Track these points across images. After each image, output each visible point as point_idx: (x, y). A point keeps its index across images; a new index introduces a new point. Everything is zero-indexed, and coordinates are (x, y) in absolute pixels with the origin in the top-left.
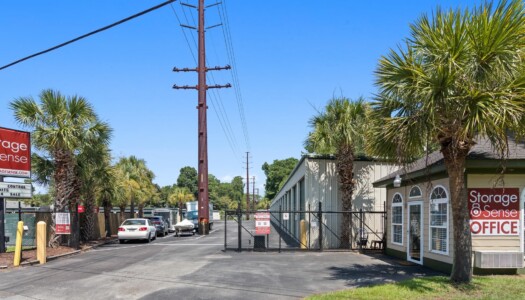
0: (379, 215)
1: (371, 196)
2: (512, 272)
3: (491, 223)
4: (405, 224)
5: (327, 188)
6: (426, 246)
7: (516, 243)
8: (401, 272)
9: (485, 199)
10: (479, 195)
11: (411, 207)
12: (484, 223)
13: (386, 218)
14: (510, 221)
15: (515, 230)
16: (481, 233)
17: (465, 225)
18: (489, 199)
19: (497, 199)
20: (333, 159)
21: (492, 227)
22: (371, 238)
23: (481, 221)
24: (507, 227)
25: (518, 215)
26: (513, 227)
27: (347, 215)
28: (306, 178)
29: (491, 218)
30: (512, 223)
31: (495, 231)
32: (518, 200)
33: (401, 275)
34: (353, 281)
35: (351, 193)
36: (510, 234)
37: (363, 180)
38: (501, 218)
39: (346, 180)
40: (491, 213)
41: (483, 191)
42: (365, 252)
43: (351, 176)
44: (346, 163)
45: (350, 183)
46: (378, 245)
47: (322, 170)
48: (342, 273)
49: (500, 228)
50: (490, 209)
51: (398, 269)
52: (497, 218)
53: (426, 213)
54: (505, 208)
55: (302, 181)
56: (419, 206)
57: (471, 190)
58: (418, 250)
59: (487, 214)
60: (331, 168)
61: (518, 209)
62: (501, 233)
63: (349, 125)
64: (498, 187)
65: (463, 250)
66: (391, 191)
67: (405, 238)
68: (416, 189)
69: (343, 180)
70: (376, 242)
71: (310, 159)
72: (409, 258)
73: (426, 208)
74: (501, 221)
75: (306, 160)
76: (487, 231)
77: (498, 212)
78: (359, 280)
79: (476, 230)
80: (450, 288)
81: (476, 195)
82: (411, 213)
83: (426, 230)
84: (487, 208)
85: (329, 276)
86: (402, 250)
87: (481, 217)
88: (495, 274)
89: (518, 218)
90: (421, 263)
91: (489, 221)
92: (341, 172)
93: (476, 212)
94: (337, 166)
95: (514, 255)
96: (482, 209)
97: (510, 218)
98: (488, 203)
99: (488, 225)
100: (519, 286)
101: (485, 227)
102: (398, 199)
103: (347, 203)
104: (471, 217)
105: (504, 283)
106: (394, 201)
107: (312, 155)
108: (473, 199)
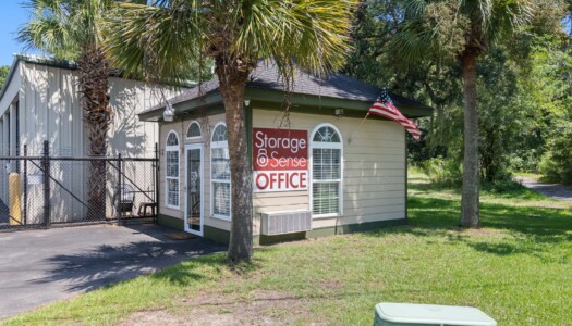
0: (149, 164)
1: (139, 132)
2: (300, 236)
3: (280, 175)
4: (182, 177)
5: (63, 117)
6: (206, 210)
7: (304, 199)
8: (171, 252)
9: (272, 143)
10: (266, 138)
11: (189, 151)
12: (272, 175)
13: (158, 169)
14: (299, 172)
15: (304, 183)
16: (268, 189)
17: (244, 179)
18: (277, 144)
19: (286, 143)
20: (74, 69)
21: (280, 180)
22: (140, 199)
23: (268, 173)
24: (296, 180)
25: (307, 163)
26: (302, 180)
27: (98, 163)
28: (21, 97)
29: (279, 168)
30: (302, 174)
31: (283, 184)
32: (307, 145)
33: (169, 256)
34: (85, 280)
35: (105, 128)
36: (299, 188)
37: (127, 108)
38: (290, 168)
39: (95, 106)
40: (279, 162)
41: (270, 133)
42: (126, 222)
43: (104, 100)
44: (97, 78)
45: (102, 111)
46: (149, 209)
47: (54, 85)
48: (70, 267)
49: (289, 181)
50: (277, 157)
51: (166, 247)
52: (286, 168)
53: (206, 162)
54: (293, 156)
55: (16, 103)
56: (199, 151)
57: (256, 130)
58: (198, 215)
59: (275, 163)
60: (70, 83)
61: (306, 157)
62: (290, 188)
63: (98, 17)
64: (283, 128)
65: (242, 214)
66: (164, 127)
67: (182, 198)
68: (195, 126)
69: (91, 107)
70: (146, 205)
71: (29, 63)
72: (187, 229)
73: (207, 154)
74: (290, 172)
75: (22, 65)
76: (275, 184)
77: (287, 161)
78: (96, 277)
79: (263, 184)
80: (225, 271)
81: (262, 137)
82: (189, 161)
83: (207, 186)
84: (275, 156)
85: (40, 276)
86: (178, 216)
87: (267, 168)
88: (283, 241)
89: (306, 168)
90: (200, 233)
91: (277, 172)
92: (87, 93)
93: (263, 160)
94: (81, 81)
95: (302, 214)
96: (270, 157)
97: (299, 168)
98: (276, 149)
99: (276, 178)
100: (303, 257)
101: (273, 181)
102: (173, 141)
103: (98, 145)
104: (257, 168)
105: (290, 253)
106: (170, 143)
107: (33, 57)
108: (260, 143)
